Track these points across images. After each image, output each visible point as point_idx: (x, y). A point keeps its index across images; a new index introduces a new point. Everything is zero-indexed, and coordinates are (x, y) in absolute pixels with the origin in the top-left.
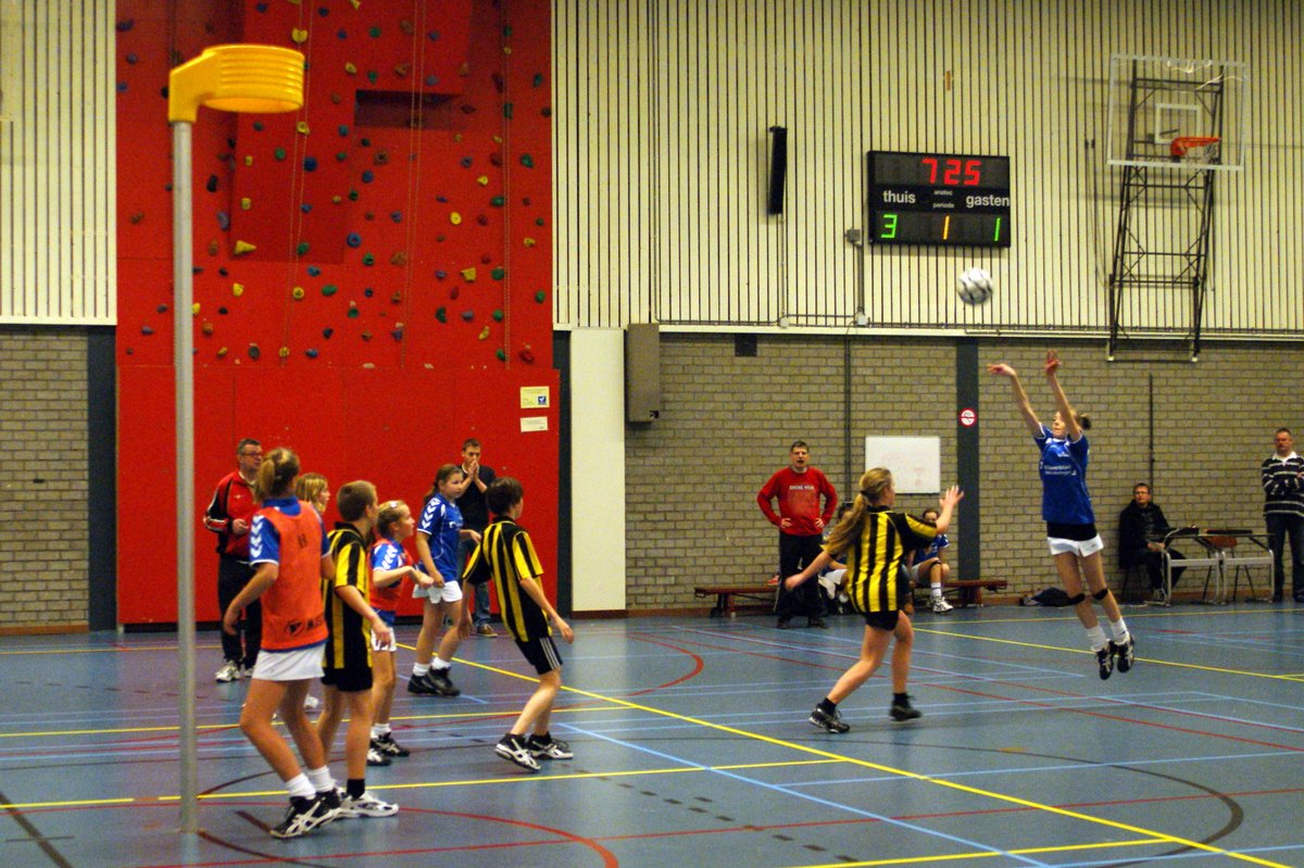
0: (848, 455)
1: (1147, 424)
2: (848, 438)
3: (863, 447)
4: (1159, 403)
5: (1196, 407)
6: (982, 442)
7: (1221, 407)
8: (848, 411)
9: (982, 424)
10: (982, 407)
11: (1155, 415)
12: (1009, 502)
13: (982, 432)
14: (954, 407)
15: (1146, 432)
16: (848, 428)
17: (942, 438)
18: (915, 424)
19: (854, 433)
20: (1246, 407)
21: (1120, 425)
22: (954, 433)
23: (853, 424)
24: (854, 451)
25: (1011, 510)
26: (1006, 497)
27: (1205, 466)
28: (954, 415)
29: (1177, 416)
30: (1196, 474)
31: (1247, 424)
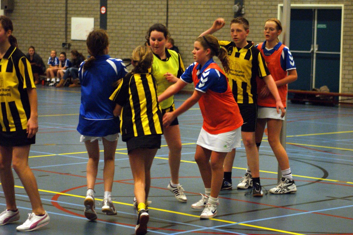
0: (66, 24)
1: (166, 13)
2: (66, 17)
3: (70, 21)
4: (171, 5)
5: (186, 6)
6: (108, 20)
7: (195, 7)
8: (66, 7)
9: (108, 13)
10: (108, 6)
11: (169, 10)
12: (116, 46)
13: (108, 16)
14: (99, 6)
15: (165, 18)
16: (66, 14)
17: (95, 18)
18: (88, 13)
19: (68, 16)
20: (206, 7)
21: (156, 14)
22: (98, 16)
23: (68, 12)
24: (68, 23)
25: (117, 49)
26: (115, 44)
27: (189, 33)
28: (99, 9)
29: (178, 10)
30: (185, 37)
31: (206, 14)
